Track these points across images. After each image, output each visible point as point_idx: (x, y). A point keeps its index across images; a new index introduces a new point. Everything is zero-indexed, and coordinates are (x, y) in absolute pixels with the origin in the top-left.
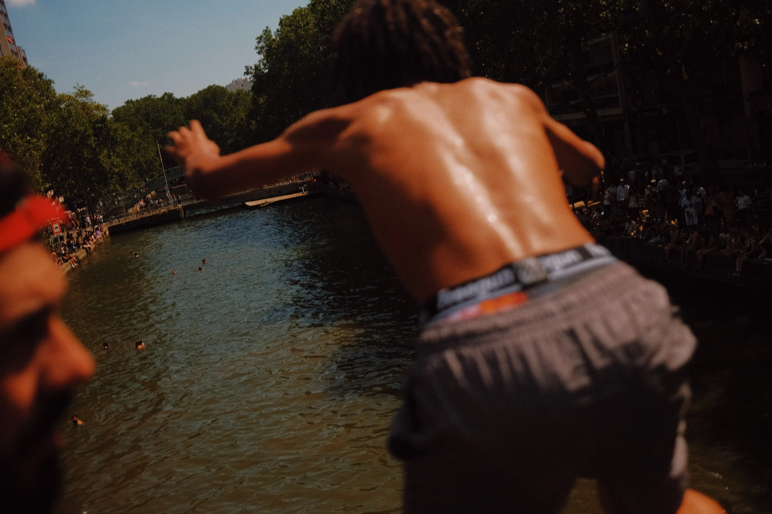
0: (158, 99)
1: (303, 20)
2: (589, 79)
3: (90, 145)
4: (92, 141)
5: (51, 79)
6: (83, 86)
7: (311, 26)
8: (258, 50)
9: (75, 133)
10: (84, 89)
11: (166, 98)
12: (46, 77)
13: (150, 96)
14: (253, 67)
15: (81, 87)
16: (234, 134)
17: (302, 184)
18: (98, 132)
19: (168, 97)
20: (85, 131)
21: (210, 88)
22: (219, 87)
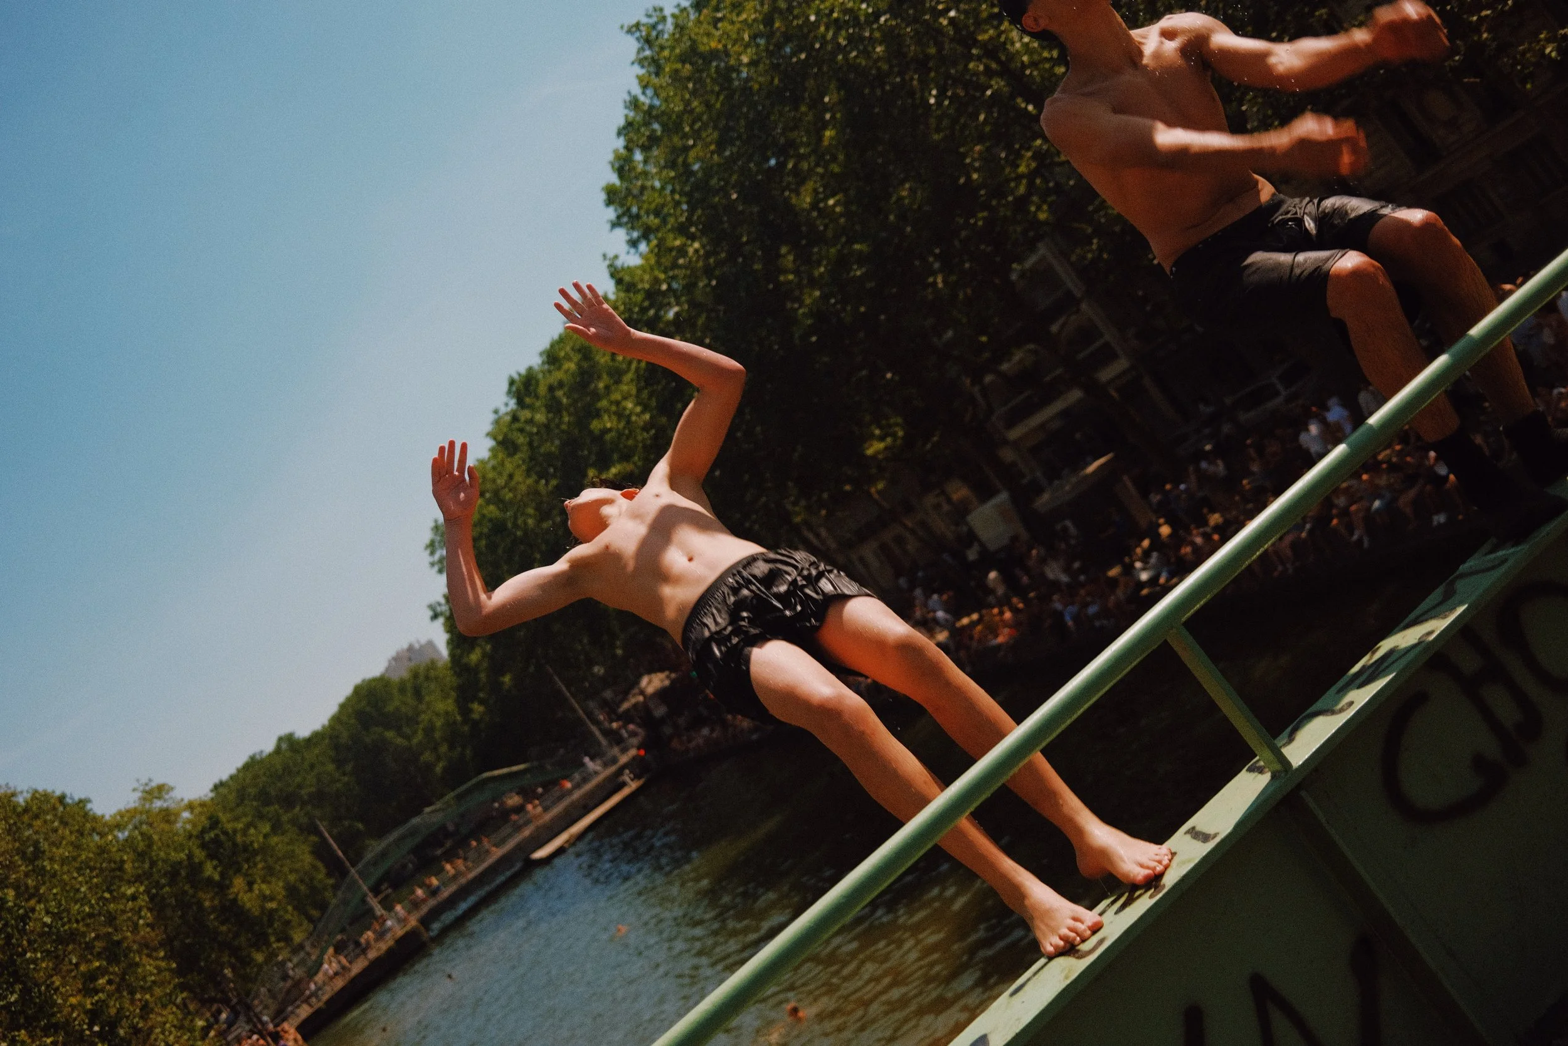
0: (270, 755)
1: (500, 474)
2: (1054, 328)
3: (210, 880)
4: (210, 870)
5: (83, 797)
6: (150, 780)
7: (518, 477)
8: (436, 568)
9: (176, 868)
10: (154, 784)
11: (284, 746)
12: (72, 798)
13: (252, 758)
14: (443, 601)
15: (146, 784)
16: (444, 748)
17: (620, 772)
18: (213, 849)
19: (289, 744)
20: (190, 856)
21: (358, 690)
22: (374, 680)
